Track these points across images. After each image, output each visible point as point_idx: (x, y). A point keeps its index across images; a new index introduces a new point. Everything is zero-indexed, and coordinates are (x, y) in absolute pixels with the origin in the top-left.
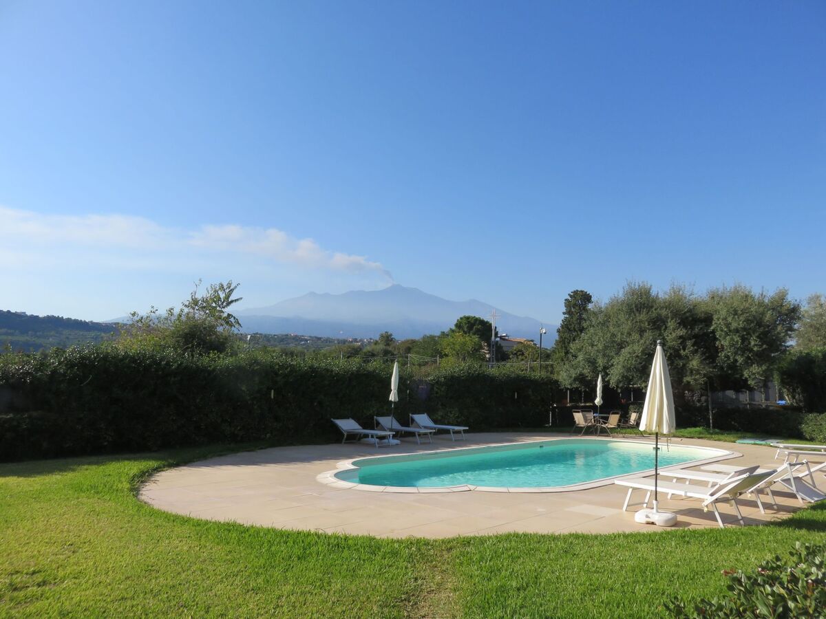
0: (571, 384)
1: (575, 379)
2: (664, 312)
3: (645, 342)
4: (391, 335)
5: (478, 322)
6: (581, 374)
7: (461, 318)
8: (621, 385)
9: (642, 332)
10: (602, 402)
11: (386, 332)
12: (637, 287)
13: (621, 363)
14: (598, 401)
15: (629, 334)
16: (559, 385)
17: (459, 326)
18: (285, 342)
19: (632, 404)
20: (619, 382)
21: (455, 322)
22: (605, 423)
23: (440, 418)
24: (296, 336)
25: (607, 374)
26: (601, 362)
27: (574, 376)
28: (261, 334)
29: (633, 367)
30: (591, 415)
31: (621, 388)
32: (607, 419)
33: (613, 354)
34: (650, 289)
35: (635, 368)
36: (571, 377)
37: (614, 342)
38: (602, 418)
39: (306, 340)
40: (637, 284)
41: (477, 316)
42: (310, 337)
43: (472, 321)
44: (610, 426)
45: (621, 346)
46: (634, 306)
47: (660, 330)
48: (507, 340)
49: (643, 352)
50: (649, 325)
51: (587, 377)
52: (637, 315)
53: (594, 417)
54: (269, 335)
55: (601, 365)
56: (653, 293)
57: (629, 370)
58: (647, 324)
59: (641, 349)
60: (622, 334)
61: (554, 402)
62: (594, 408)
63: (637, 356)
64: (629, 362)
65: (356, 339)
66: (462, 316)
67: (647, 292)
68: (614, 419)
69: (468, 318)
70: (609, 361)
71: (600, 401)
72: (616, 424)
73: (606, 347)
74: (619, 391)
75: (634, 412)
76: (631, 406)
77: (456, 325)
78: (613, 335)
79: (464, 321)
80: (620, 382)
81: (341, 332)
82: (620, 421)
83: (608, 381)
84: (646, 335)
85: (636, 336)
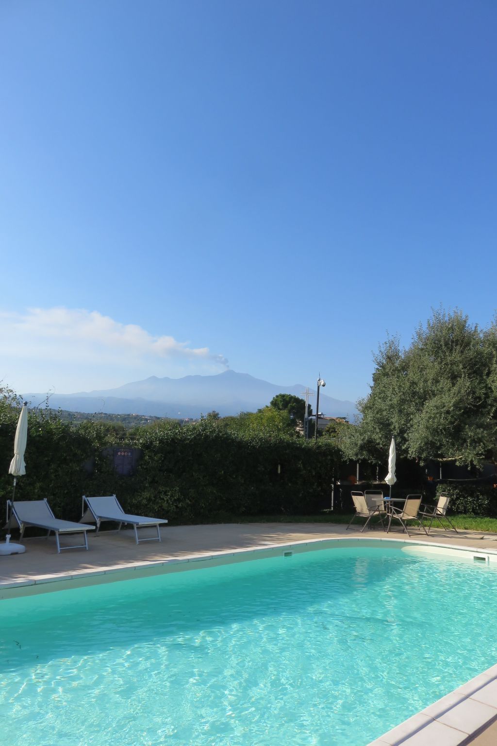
0: (357, 455)
1: (362, 448)
2: (486, 350)
3: (459, 392)
4: (218, 414)
5: (293, 400)
6: (370, 441)
7: (277, 396)
8: (424, 455)
9: (454, 377)
10: (395, 480)
11: (214, 412)
12: (447, 319)
13: (424, 422)
14: (390, 478)
15: (436, 381)
16: (340, 457)
17: (274, 403)
18: (127, 421)
19: (441, 482)
20: (421, 450)
21: (271, 399)
22: (399, 512)
23: (145, 502)
24: (137, 416)
25: (405, 440)
26: (396, 421)
27: (360, 442)
28: (105, 414)
29: (441, 427)
30: (380, 500)
31: (425, 460)
32: (401, 506)
33: (412, 409)
34: (465, 321)
35: (444, 429)
36: (356, 445)
37: (414, 394)
38: (395, 504)
39: (147, 420)
40: (447, 315)
41: (293, 395)
42: (151, 417)
43: (288, 399)
44: (406, 517)
45: (423, 398)
46: (442, 343)
47: (481, 376)
48: (322, 418)
49: (456, 405)
50: (464, 368)
51: (379, 444)
52: (447, 354)
53: (385, 502)
54: (113, 414)
55: (397, 427)
56: (470, 325)
57: (435, 432)
58: (461, 366)
59: (454, 400)
60: (426, 381)
61: (337, 480)
62: (384, 489)
63: (448, 412)
64: (436, 420)
65: (192, 419)
66: (278, 394)
67: (462, 326)
68: (412, 507)
69: (283, 396)
70: (407, 421)
71: (392, 479)
72: (415, 514)
73: (403, 401)
74: (422, 464)
75: (443, 495)
76: (440, 487)
77: (272, 403)
78: (414, 383)
79: (280, 399)
80: (423, 451)
81: (179, 413)
82: (421, 508)
83: (406, 451)
84: (460, 381)
85: (445, 383)
